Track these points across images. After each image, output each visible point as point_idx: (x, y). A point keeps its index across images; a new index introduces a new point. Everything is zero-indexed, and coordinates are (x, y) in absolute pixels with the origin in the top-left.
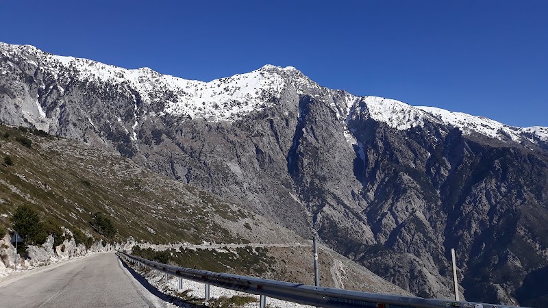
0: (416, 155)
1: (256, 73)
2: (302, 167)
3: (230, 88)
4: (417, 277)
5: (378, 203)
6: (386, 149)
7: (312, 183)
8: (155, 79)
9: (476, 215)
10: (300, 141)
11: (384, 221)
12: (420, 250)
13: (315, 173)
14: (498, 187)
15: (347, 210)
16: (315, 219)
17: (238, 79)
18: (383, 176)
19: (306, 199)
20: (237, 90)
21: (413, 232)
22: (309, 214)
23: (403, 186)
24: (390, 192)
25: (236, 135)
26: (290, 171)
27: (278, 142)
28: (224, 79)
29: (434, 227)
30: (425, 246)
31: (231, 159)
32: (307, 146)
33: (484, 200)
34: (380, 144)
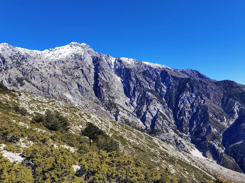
0: (149, 83)
1: (68, 46)
2: (103, 93)
3: (55, 54)
4: (180, 144)
5: (140, 107)
6: (137, 82)
7: (109, 101)
8: (12, 49)
9: (186, 109)
10: (99, 80)
11: (147, 116)
12: (167, 128)
13: (109, 95)
14: (191, 95)
15: (129, 113)
16: (117, 119)
17: (59, 49)
18: (139, 94)
19: (109, 109)
20: (60, 55)
21: (162, 120)
22: (113, 117)
23: (150, 98)
24: (144, 102)
25: (66, 78)
26: (97, 95)
27: (87, 81)
28: (51, 49)
29: (169, 116)
30: (169, 126)
31: (66, 91)
32: (103, 82)
33: (188, 102)
34: (134, 79)
